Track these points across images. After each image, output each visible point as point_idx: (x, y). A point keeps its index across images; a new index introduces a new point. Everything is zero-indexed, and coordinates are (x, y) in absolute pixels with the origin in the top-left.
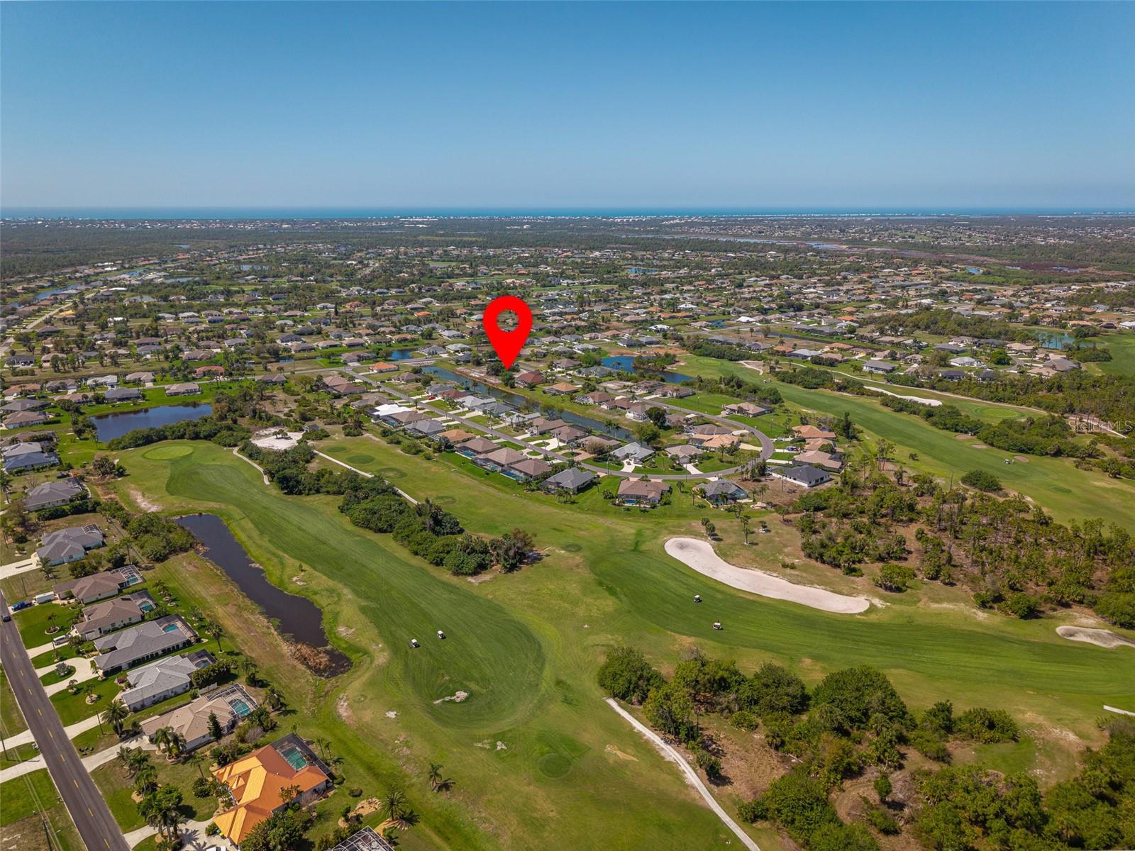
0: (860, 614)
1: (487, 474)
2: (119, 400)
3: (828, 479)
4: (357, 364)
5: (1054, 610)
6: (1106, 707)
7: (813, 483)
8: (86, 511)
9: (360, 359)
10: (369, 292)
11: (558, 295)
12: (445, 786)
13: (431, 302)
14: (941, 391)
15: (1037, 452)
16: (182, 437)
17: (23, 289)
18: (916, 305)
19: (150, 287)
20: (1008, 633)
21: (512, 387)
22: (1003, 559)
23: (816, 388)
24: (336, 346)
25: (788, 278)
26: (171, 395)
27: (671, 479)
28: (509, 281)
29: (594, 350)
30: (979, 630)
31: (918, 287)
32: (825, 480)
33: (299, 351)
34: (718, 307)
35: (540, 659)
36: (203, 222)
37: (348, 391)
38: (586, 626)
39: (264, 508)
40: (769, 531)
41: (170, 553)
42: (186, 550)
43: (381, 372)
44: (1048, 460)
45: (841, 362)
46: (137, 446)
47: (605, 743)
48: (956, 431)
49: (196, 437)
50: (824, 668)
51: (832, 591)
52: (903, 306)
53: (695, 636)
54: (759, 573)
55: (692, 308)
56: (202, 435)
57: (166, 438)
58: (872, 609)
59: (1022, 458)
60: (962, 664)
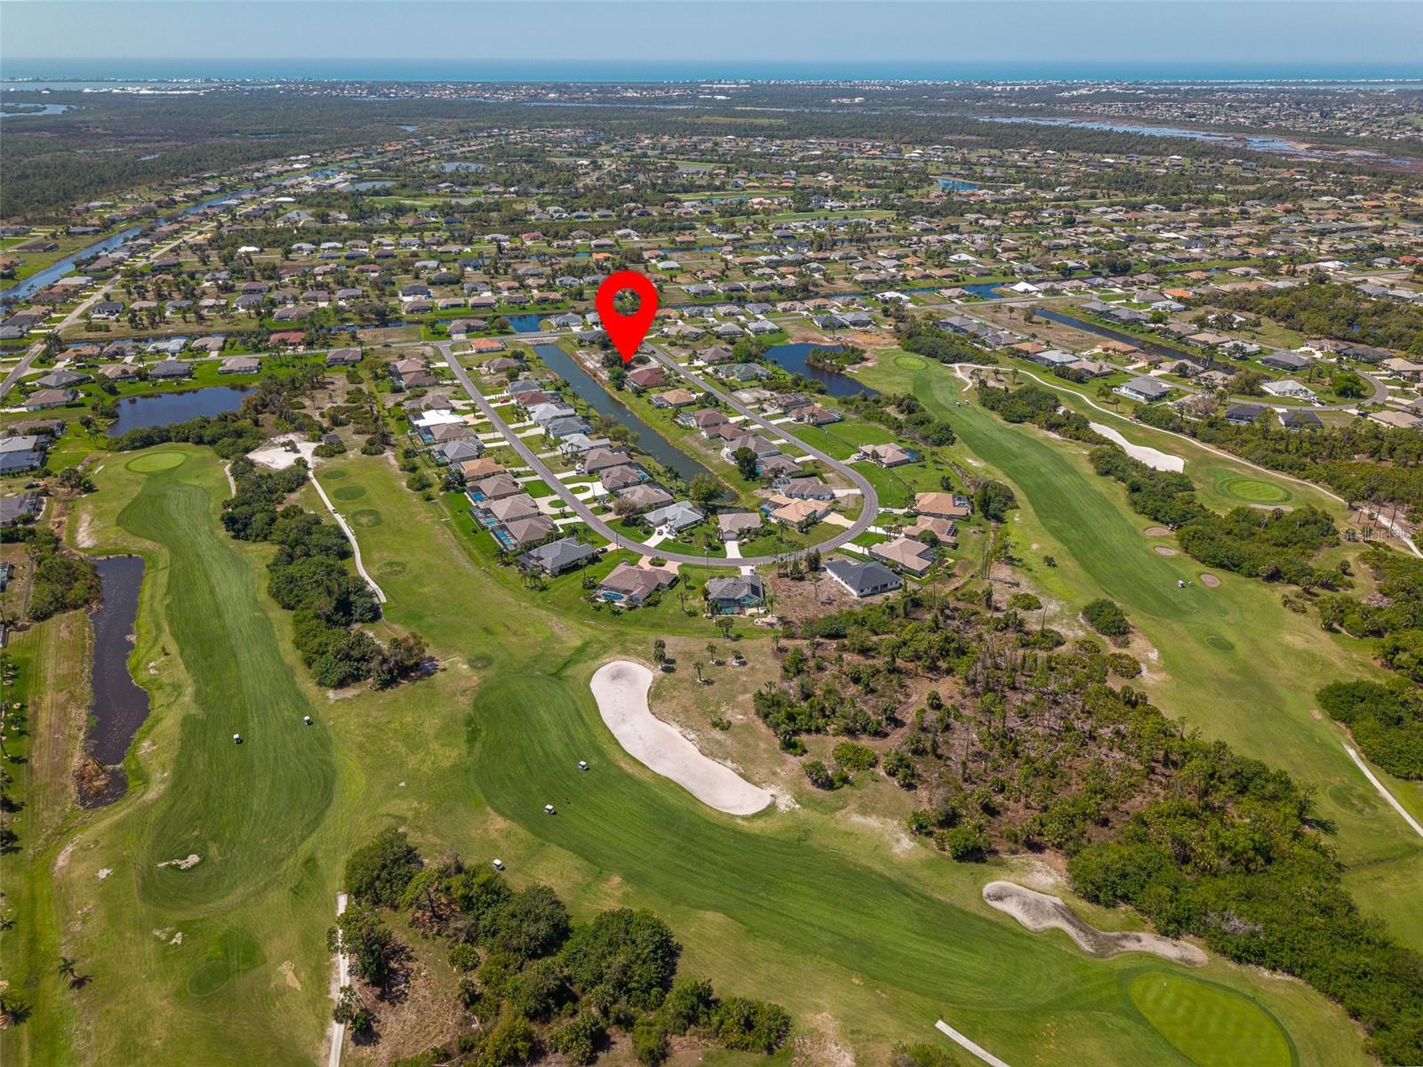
0: (745, 818)
1: (475, 532)
2: (164, 377)
3: (894, 585)
4: (462, 337)
5: (1014, 852)
6: (940, 1025)
7: (867, 591)
8: (17, 540)
9: (469, 330)
10: (565, 215)
11: (804, 227)
12: (79, 983)
13: (628, 235)
14: (1203, 441)
15: (1244, 571)
16: (186, 440)
17: (185, 196)
18: (1312, 270)
19: (319, 199)
20: (916, 879)
21: (620, 388)
22: (1016, 756)
23: (1020, 422)
24: (459, 306)
25: (1157, 209)
26: (223, 373)
27: (694, 563)
28: (756, 200)
29: (772, 331)
30: (879, 868)
31: (1345, 235)
32: (889, 586)
33: (412, 312)
34: (1008, 260)
35: (315, 823)
36: (461, 87)
37: (414, 383)
38: (403, 784)
39: (198, 556)
40: (744, 664)
41: (56, 610)
42: (76, 607)
43: (480, 352)
44: (1252, 586)
45: (1097, 376)
46: (135, 448)
47: (289, 957)
48: (1156, 519)
49: (200, 441)
50: (626, 895)
51: (741, 775)
52: (1288, 272)
53: (512, 819)
54: (674, 730)
55: (968, 262)
56: (205, 440)
57: (169, 440)
58: (770, 810)
59: (1213, 579)
60: (807, 919)
